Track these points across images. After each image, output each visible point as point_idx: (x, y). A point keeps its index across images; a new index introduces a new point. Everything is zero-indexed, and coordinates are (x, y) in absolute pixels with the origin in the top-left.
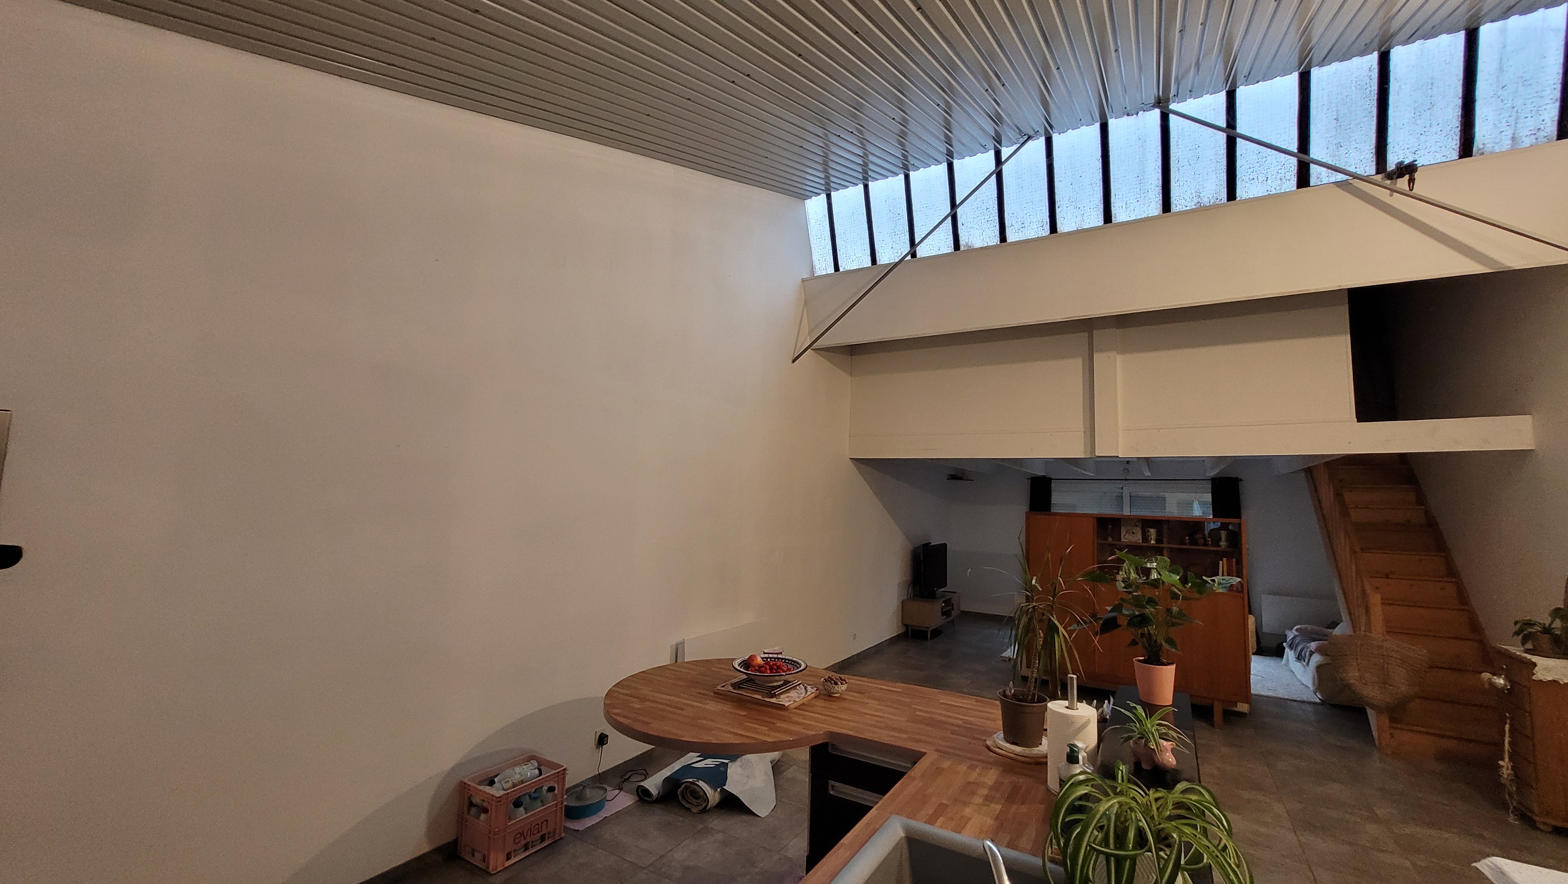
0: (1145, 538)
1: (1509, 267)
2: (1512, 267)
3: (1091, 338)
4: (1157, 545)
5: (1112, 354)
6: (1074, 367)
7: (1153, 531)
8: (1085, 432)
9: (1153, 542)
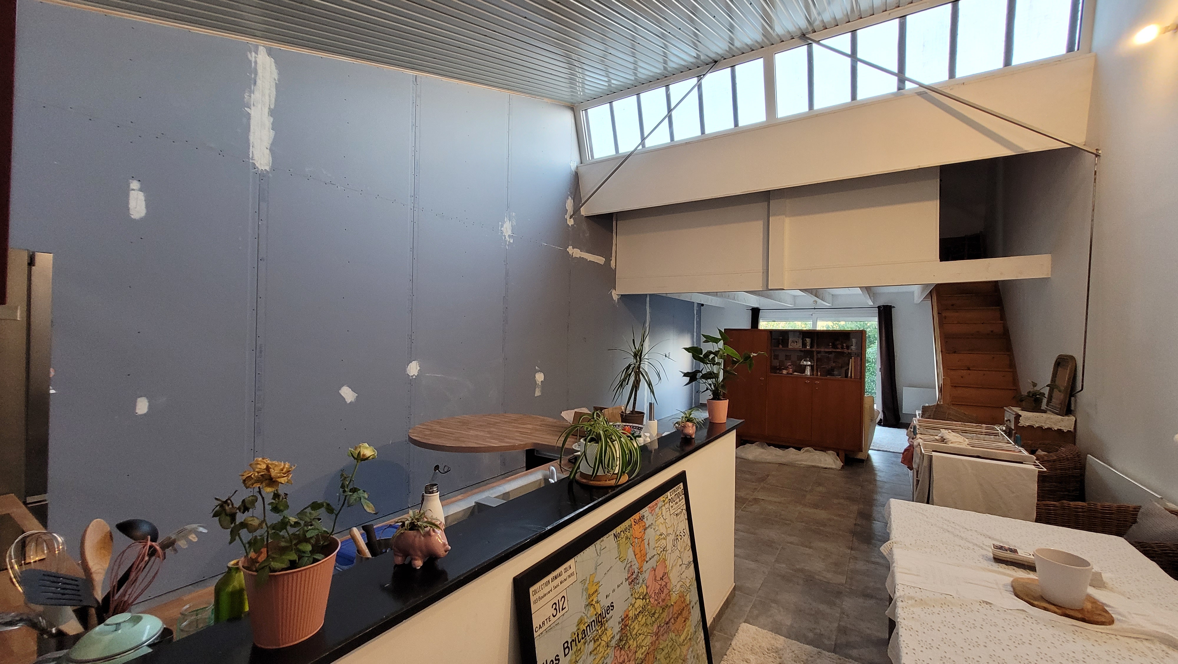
0: (804, 345)
1: (1026, 151)
2: (1028, 151)
3: (769, 205)
4: (811, 349)
5: (783, 217)
6: (758, 226)
7: (808, 340)
8: (763, 273)
9: (808, 347)
